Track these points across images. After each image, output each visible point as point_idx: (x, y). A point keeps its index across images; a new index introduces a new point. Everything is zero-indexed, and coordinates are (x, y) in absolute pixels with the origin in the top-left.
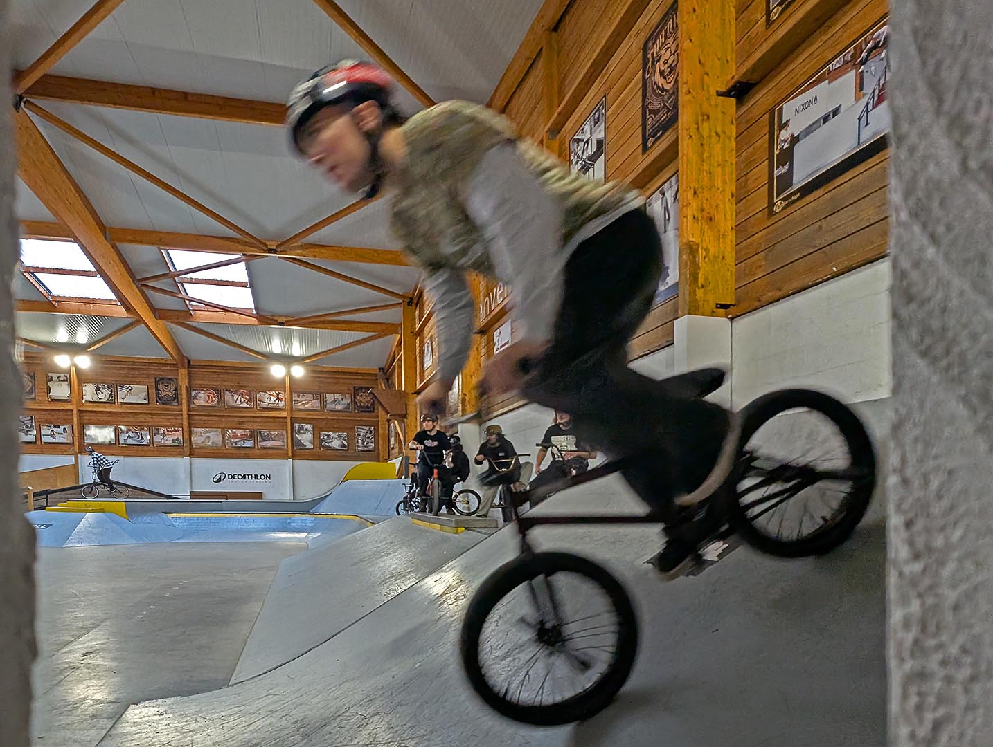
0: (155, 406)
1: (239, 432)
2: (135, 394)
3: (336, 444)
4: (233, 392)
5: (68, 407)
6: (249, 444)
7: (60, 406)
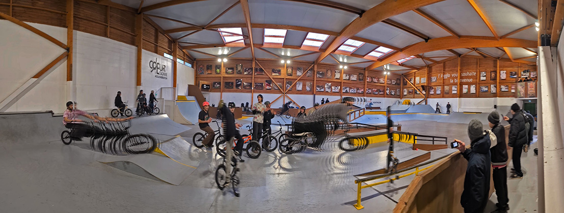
0: (358, 81)
1: (375, 90)
2: (354, 78)
3: (393, 94)
4: (375, 78)
5: (339, 81)
6: (377, 93)
7: (338, 81)
